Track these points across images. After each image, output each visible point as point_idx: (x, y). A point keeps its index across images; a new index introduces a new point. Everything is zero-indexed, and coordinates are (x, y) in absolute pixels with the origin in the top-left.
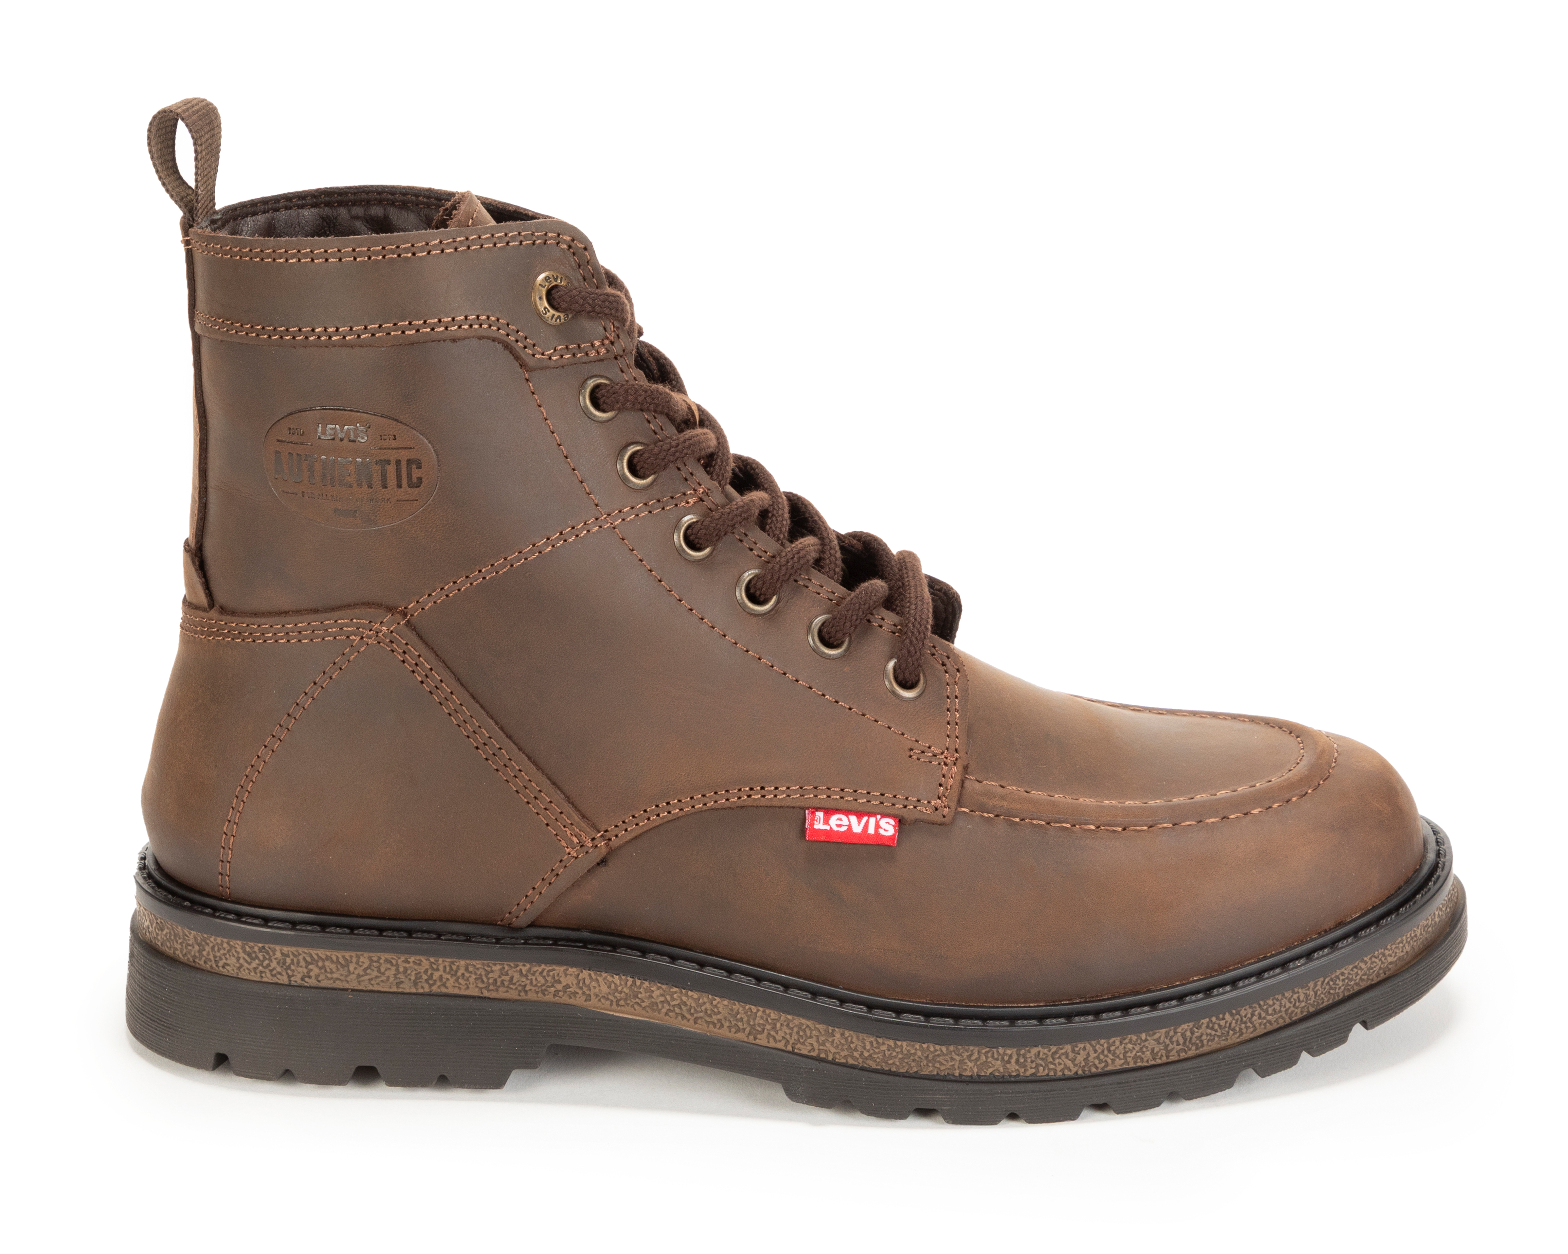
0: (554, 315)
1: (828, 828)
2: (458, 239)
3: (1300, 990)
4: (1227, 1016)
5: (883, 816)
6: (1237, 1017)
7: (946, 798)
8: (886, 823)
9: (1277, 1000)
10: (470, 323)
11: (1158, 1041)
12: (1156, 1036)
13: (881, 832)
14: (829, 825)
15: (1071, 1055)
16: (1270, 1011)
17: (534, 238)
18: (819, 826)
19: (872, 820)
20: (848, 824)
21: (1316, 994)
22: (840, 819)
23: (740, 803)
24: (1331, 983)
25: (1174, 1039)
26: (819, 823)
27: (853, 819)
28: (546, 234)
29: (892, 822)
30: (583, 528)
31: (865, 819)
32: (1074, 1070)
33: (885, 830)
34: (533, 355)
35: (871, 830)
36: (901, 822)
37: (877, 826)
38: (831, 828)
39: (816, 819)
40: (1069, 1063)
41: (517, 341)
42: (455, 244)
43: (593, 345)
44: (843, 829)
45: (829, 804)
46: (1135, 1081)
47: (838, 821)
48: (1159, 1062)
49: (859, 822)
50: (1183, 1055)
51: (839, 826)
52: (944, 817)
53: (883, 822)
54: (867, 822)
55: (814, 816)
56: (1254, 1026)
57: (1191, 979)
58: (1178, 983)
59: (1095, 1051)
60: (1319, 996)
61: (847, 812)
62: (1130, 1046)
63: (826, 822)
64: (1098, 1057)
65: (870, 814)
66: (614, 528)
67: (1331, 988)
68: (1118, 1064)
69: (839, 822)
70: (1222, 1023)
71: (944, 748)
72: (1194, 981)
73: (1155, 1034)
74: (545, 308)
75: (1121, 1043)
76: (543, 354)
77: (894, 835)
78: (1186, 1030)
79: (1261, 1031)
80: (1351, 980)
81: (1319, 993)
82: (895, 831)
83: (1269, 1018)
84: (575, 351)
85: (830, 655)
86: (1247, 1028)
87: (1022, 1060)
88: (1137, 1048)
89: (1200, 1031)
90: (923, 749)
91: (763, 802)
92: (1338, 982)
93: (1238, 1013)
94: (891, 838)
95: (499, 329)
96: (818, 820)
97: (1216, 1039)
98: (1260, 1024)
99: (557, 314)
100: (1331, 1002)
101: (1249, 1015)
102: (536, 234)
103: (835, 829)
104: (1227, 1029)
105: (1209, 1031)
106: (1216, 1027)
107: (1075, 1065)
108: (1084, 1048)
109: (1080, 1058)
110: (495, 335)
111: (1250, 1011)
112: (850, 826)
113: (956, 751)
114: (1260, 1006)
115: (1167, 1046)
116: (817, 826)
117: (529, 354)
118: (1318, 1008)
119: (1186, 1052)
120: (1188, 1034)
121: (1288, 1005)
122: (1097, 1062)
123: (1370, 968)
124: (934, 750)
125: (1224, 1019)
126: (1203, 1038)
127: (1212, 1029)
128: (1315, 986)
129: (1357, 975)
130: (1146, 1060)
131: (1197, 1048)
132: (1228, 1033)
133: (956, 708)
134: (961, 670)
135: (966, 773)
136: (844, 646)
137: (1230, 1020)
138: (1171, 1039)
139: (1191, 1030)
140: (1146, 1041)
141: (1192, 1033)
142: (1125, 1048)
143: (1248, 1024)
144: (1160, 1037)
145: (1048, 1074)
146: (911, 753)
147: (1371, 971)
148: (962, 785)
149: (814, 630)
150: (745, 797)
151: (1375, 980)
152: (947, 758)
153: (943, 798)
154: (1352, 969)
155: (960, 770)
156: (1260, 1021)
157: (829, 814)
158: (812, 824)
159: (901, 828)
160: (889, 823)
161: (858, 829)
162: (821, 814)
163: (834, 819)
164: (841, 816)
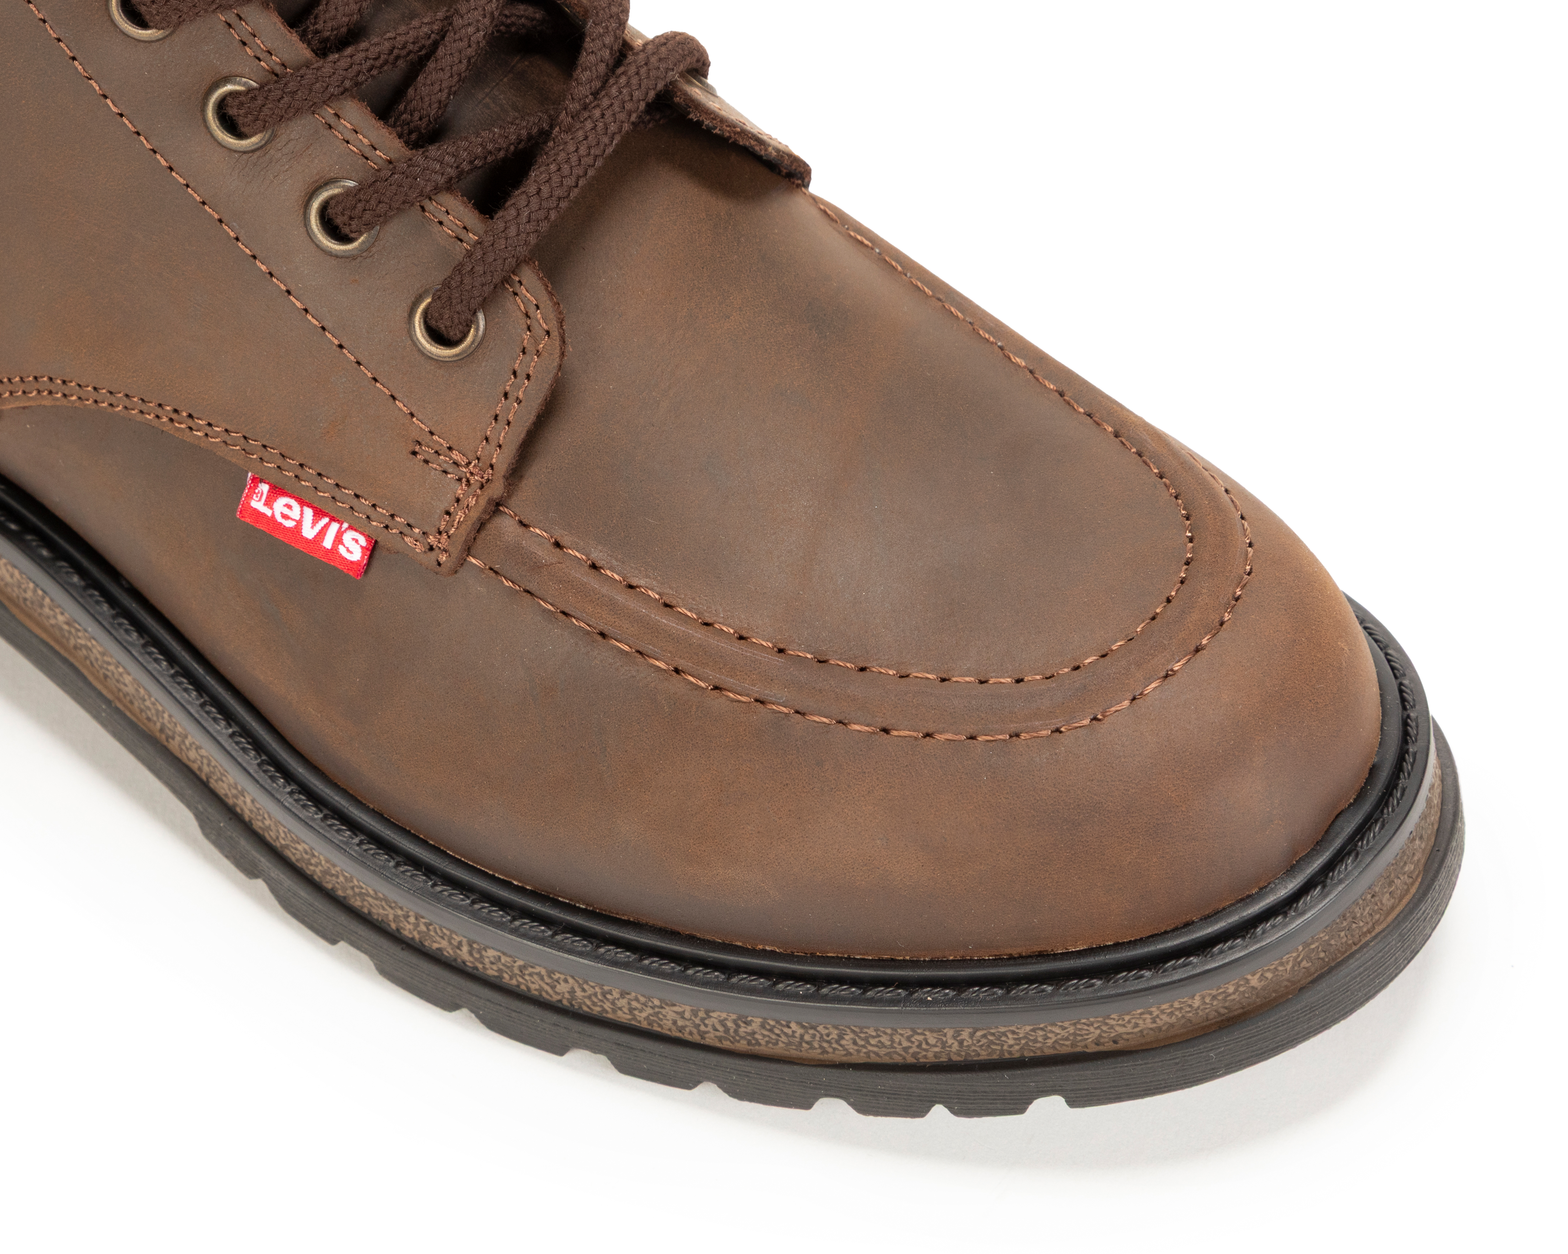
1: (269, 513)
5: (351, 528)
7: (449, 537)
8: (353, 539)
9: (885, 1033)
13: (342, 550)
14: (272, 508)
15: (547, 980)
18: (258, 504)
19: (335, 527)
20: (298, 518)
21: (961, 1043)
22: (289, 507)
23: (157, 424)
25: (707, 1022)
26: (260, 500)
27: (309, 513)
29: (363, 541)
31: (326, 520)
32: (556, 997)
33: (348, 550)
35: (328, 543)
36: (373, 549)
37: (338, 540)
38: (273, 515)
39: (257, 491)
40: (546, 987)
44: (289, 524)
45: (278, 480)
47: (286, 508)
48: (688, 1037)
49: (314, 523)
50: (727, 1045)
51: (285, 517)
53: (348, 537)
54: (326, 527)
55: (256, 487)
61: (302, 502)
63: (269, 503)
65: (334, 519)
69: (286, 511)
71: (472, 455)
77: (358, 559)
82: (362, 557)
83: (874, 1048)
85: (330, 251)
86: (835, 1049)
88: (649, 1011)
90: (437, 448)
91: (187, 436)
92: (1003, 1038)
94: (352, 563)
96: (259, 495)
97: (781, 1045)
103: (279, 519)
104: (797, 1040)
105: (766, 1033)
107: (557, 993)
112: (299, 523)
113: (490, 465)
114: (853, 1031)
115: (697, 1027)
116: (254, 504)
119: (732, 1044)
120: (730, 1024)
121: (906, 1044)
123: (1075, 1034)
124: (456, 456)
125: (789, 1027)
126: (757, 1036)
127: (771, 1031)
128: (958, 1033)
129: (1046, 1038)
130: (666, 1026)
131: (749, 1043)
132: (800, 1043)
133: (521, 396)
134: (555, 334)
135: (496, 507)
136: (355, 244)
137: (799, 1031)
138: (703, 1020)
139: (735, 1022)
140: (662, 1008)
141: (738, 1026)
142: (629, 1004)
143: (835, 1045)
144: (684, 1012)
145: (518, 986)
146: (417, 448)
147: (1079, 1038)
148: (481, 526)
149: (316, 205)
150: (165, 419)
151: (1092, 1049)
152: (472, 474)
153: (444, 536)
154: (1034, 1030)
155: (483, 502)
156: (856, 1048)
157: (277, 491)
158: (249, 497)
159: (371, 557)
160: (357, 541)
161: (309, 532)
162: (264, 488)
163: (281, 503)
164: (292, 502)
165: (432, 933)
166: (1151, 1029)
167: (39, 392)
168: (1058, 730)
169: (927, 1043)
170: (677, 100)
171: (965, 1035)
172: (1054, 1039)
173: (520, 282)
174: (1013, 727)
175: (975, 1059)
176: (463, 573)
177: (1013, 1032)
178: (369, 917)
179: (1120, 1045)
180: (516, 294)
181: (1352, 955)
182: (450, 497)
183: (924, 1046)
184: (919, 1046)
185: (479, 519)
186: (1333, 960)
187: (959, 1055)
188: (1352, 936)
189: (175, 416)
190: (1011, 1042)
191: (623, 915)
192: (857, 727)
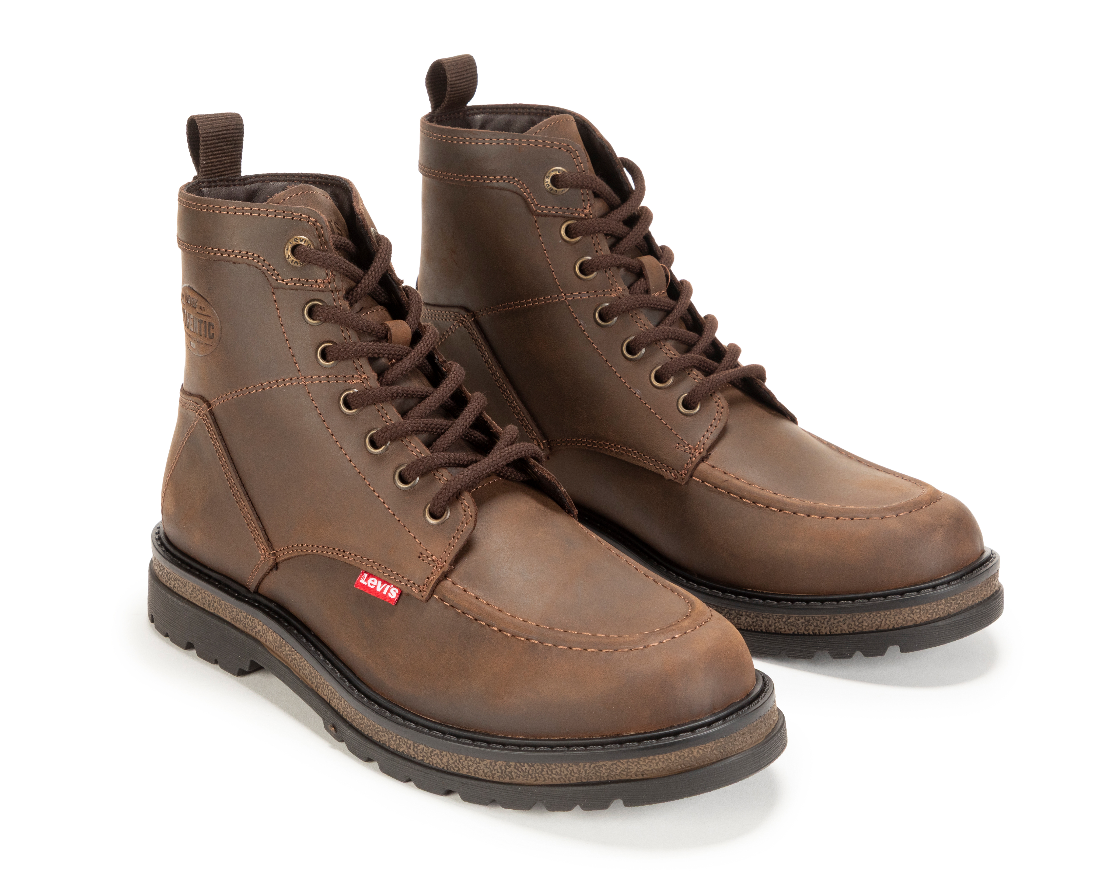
0: (293, 260)
1: (365, 583)
2: (245, 208)
3: (573, 766)
4: (526, 765)
5: (394, 587)
6: (532, 768)
7: (427, 586)
9: (559, 767)
10: (241, 254)
11: (486, 765)
12: (485, 762)
13: (389, 595)
15: (440, 757)
16: (554, 772)
17: (293, 216)
18: (362, 581)
19: (388, 586)
21: (586, 772)
22: (373, 581)
23: (332, 556)
24: (597, 768)
25: (495, 768)
27: (380, 582)
28: (301, 215)
29: (397, 591)
30: (288, 381)
31: (385, 584)
32: (442, 766)
33: (391, 594)
34: (277, 280)
35: (385, 593)
36: (401, 594)
37: (389, 591)
38: (367, 584)
40: (439, 761)
41: (268, 270)
42: (243, 211)
43: (316, 282)
44: (373, 587)
45: (370, 571)
46: (471, 785)
48: (488, 779)
49: (381, 586)
50: (502, 780)
51: (371, 584)
52: (422, 597)
54: (385, 587)
55: (363, 575)
56: (544, 778)
57: (518, 737)
58: (510, 736)
59: (452, 759)
60: (588, 773)
61: (378, 579)
62: (470, 763)
63: (366, 581)
64: (454, 763)
65: (388, 584)
66: (306, 386)
67: (597, 771)
68: (465, 772)
69: (372, 583)
70: (524, 768)
71: (439, 558)
72: (519, 739)
73: (484, 761)
74: (289, 255)
75: (466, 759)
76: (283, 281)
77: (394, 598)
78: (502, 765)
79: (549, 782)
80: (613, 771)
81: (587, 772)
82: (396, 597)
83: (554, 776)
84: (304, 283)
85: (401, 487)
86: (540, 777)
87: (416, 750)
88: (475, 766)
89: (510, 769)
90: (427, 555)
91: (342, 559)
92: (601, 769)
93: (533, 766)
94: (392, 599)
95: (258, 262)
96: (363, 578)
97: (521, 777)
98: (548, 778)
99: (295, 260)
100: (598, 780)
101: (540, 770)
102: (294, 214)
103: (369, 585)
104: (527, 773)
105: (516, 771)
106: (520, 770)
107: (443, 763)
108: (446, 755)
109: (445, 760)
110: (256, 265)
111: (541, 767)
112: (376, 586)
113: (445, 561)
114: (547, 767)
115: (491, 771)
116: (361, 581)
117: (274, 279)
118: (589, 781)
119: (504, 779)
120: (503, 768)
121: (566, 772)
122: (453, 766)
123: (627, 768)
124: (434, 558)
125: (524, 766)
126: (513, 774)
127: (518, 770)
128: (584, 766)
129: (617, 769)
130: (480, 775)
131: (510, 779)
132: (528, 776)
133: (459, 537)
134: (473, 516)
135: (445, 576)
136: (410, 485)
137: (528, 768)
138: (494, 767)
139: (505, 766)
140: (480, 763)
141: (506, 768)
142: (468, 763)
143: (540, 775)
144: (487, 764)
145: (429, 763)
146: (421, 555)
147: (629, 771)
148: (438, 582)
149: (398, 471)
150: (335, 554)
151: (634, 777)
152: (438, 564)
153: (425, 586)
154: (612, 765)
155: (440, 573)
156: (548, 776)
157: (370, 575)
158: (360, 579)
159: (399, 598)
160: (395, 591)
161: (379, 589)
162: (366, 575)
163: (370, 581)
164: (375, 580)
165: (401, 743)
166: (656, 769)
167: (293, 551)
168: (631, 650)
169: (574, 772)
170: (530, 464)
171: (587, 767)
172: (620, 770)
173: (464, 499)
174: (615, 647)
175: (591, 781)
176: (431, 601)
177: (605, 766)
178: (379, 744)
179: (645, 776)
180: (462, 504)
181: (734, 755)
182: (430, 572)
183: (572, 774)
184: (570, 774)
185: (438, 579)
186: (726, 755)
187: (585, 779)
188: (734, 748)
189: (338, 552)
190: (604, 771)
191: (471, 728)
192: (561, 647)
